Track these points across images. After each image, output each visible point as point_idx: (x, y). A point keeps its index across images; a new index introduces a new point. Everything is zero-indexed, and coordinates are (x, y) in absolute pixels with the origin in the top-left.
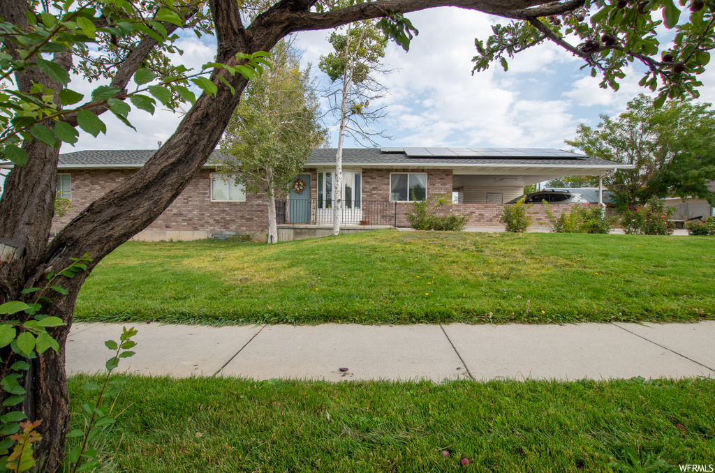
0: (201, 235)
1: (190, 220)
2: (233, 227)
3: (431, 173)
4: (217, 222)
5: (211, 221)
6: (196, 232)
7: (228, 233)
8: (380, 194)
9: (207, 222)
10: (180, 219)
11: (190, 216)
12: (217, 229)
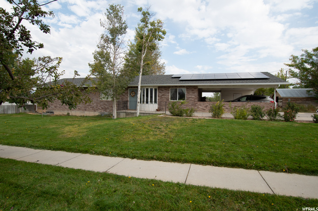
0: (97, 113)
1: (93, 107)
2: (108, 111)
3: (188, 87)
4: (102, 108)
5: (100, 108)
6: (95, 112)
7: (106, 113)
8: (165, 98)
9: (99, 109)
10: (90, 107)
11: (93, 106)
12: (102, 111)
